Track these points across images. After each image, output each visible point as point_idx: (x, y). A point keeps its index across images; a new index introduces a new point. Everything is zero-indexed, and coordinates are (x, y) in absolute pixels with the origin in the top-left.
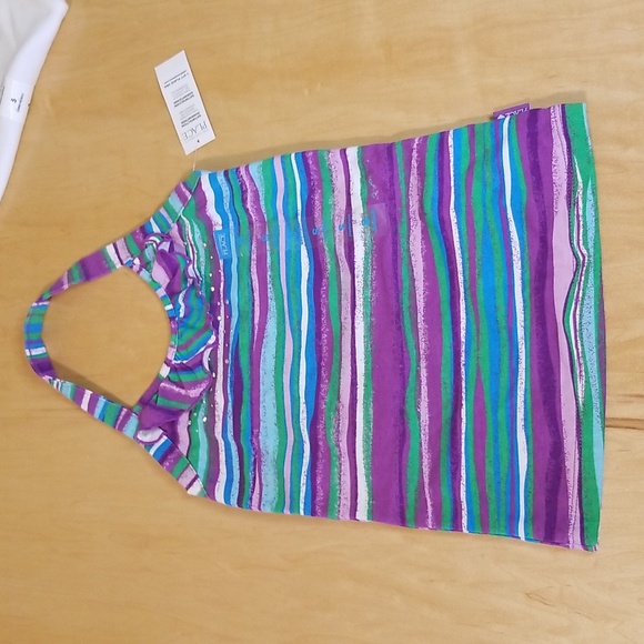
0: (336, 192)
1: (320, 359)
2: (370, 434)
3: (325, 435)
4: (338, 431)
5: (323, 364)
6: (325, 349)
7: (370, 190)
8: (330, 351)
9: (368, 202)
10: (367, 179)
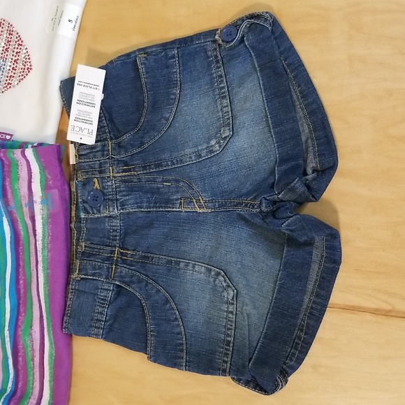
0: (20, 180)
1: (19, 299)
2: (53, 352)
3: (24, 353)
4: (33, 349)
5: (21, 302)
6: (22, 291)
7: (47, 180)
8: (25, 293)
9: (46, 188)
10: (44, 171)
